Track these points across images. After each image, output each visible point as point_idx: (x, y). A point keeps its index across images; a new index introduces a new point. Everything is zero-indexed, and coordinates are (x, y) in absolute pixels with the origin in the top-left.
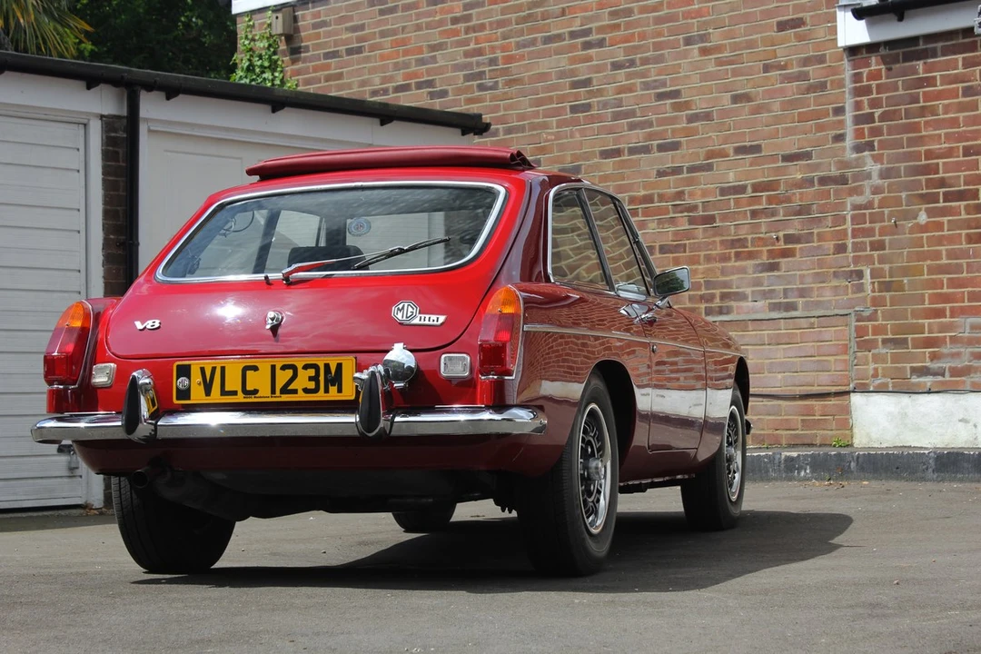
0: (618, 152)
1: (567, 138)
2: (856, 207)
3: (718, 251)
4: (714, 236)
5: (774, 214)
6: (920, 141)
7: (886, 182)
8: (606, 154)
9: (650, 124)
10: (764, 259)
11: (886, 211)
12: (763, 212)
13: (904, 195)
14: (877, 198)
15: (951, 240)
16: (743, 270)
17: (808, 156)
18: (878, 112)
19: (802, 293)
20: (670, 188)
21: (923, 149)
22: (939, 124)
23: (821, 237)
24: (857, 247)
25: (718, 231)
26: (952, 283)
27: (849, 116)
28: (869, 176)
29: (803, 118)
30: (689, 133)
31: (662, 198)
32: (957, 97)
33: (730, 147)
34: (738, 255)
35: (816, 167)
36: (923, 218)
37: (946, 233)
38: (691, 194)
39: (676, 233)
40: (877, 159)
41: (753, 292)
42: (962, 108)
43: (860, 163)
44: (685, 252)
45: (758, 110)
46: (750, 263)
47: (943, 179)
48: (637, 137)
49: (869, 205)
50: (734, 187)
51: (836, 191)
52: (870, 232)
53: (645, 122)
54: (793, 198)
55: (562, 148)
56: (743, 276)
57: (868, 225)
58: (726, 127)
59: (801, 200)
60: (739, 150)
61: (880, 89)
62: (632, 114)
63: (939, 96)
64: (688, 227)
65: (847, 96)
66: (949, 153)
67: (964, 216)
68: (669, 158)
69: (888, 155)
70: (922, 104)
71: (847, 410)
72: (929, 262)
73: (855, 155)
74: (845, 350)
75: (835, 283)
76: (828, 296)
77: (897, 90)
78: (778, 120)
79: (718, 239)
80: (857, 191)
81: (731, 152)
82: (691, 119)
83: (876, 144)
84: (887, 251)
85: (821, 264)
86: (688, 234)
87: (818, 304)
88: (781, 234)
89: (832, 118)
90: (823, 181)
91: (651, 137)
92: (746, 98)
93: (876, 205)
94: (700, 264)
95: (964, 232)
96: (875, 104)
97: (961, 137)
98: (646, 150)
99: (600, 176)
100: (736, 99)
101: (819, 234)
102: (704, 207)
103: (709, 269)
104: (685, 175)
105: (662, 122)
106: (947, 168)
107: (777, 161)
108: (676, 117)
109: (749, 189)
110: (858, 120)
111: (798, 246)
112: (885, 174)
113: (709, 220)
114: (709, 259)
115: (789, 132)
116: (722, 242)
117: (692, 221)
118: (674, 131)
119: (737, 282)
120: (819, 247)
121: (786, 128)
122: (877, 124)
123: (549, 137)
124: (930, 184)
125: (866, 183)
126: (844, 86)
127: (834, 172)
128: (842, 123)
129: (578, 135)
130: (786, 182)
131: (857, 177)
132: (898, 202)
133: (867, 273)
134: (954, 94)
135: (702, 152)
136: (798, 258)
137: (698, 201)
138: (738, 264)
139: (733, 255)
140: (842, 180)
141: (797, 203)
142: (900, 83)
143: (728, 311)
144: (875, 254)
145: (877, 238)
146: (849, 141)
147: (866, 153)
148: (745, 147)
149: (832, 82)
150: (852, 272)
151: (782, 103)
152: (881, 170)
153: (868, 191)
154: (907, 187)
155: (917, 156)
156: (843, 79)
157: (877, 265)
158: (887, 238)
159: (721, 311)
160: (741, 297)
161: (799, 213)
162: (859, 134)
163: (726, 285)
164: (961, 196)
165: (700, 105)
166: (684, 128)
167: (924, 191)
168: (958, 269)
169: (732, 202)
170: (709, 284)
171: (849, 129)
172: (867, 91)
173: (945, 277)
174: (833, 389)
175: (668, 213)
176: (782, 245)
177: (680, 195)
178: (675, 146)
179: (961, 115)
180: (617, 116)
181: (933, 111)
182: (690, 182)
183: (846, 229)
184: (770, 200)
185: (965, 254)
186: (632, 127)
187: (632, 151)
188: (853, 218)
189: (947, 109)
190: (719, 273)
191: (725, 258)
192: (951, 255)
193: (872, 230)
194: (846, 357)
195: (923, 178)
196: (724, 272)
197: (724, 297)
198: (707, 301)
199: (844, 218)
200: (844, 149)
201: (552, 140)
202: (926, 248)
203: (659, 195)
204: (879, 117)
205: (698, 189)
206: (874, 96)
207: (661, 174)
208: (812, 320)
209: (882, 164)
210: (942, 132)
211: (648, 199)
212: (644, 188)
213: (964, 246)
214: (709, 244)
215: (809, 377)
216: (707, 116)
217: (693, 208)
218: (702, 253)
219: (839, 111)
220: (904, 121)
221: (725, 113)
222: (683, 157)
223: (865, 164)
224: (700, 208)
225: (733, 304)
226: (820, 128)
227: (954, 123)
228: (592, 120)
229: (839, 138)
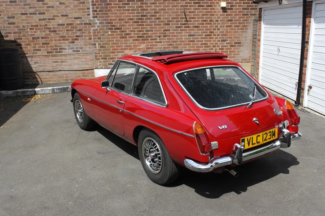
0: (26, 14)
1: (9, 9)
2: (93, 30)
3: (58, 38)
4: (57, 35)
5: (73, 30)
6: (109, 17)
7: (101, 25)
8: (22, 14)
9: (36, 8)
10: (71, 41)
11: (101, 31)
12: (70, 30)
13: (105, 28)
14: (99, 28)
15: (116, 38)
16: (65, 43)
17: (81, 18)
18: (98, 10)
19: (81, 48)
20: (43, 23)
21: (109, 18)
22: (113, 13)
23: (85, 36)
24: (94, 39)
25: (57, 34)
26: (117, 47)
27: (91, 10)
28: (97, 23)
29: (79, 10)
30: (47, 11)
31: (41, 26)
32: (117, 8)
33: (60, 15)
34: (63, 40)
35: (83, 21)
36: (110, 33)
37: (115, 36)
38: (49, 25)
39: (46, 34)
40: (98, 20)
41: (68, 48)
42: (118, 10)
43: (94, 20)
44: (48, 38)
45: (67, 7)
46: (67, 42)
47: (114, 25)
48: (32, 10)
49: (97, 30)
50: (61, 24)
51: (88, 26)
52: (97, 35)
53: (34, 7)
54: (78, 27)
55: (8, 11)
56: (65, 44)
57: (97, 34)
58: (58, 10)
59: (80, 28)
60: (62, 16)
61: (98, 5)
62: (30, 4)
63: (113, 7)
64: (49, 33)
65: (90, 5)
66: (115, 20)
67: (119, 33)
68: (42, 17)
69: (101, 19)
70: (109, 9)
71: (93, 73)
72: (111, 42)
73: (93, 19)
74: (92, 60)
75: (89, 46)
76: (88, 49)
77: (103, 5)
78: (72, 9)
79: (58, 36)
80: (94, 26)
81: (60, 16)
82: (48, 7)
83: (98, 17)
84: (101, 40)
85: (85, 42)
86: (49, 35)
87: (85, 51)
88: (75, 35)
89: (87, 10)
90: (85, 24)
91: (36, 11)
92: (63, 3)
93: (99, 29)
94: (53, 41)
95: (119, 36)
96: (97, 8)
97: (118, 17)
98: (35, 14)
99: (21, 19)
100: (60, 4)
101: (84, 35)
102: (53, 28)
103: (56, 43)
104: (47, 21)
105: (39, 7)
106: (115, 23)
107: (73, 19)
108: (43, 6)
109: (66, 25)
110: (93, 11)
111: (79, 38)
112: (100, 23)
113: (55, 31)
114: (55, 40)
115: (75, 12)
116: (59, 37)
117: (50, 31)
118: (43, 10)
119: (63, 46)
120: (85, 38)
121: (75, 11)
122: (98, 12)
123: (3, 8)
124: (111, 26)
125: (96, 25)
126: (89, 3)
127: (88, 22)
128: (89, 12)
129: (12, 8)
130: (76, 23)
131: (93, 24)
132: (104, 29)
133: (97, 44)
134: (116, 7)
135: (52, 15)
136: (79, 41)
137: (52, 27)
138: (63, 42)
139: (62, 40)
140: (90, 24)
141: (79, 28)
142: (103, 4)
143: (62, 52)
144: (99, 40)
145: (99, 37)
146: (91, 16)
147: (96, 18)
148: (64, 15)
149: (86, 2)
150: (93, 44)
151: (73, 6)
152: (99, 22)
153: (96, 27)
154: (106, 26)
155: (108, 20)
156: (89, 2)
157: (99, 42)
158: (101, 37)
159: (60, 52)
160: (65, 49)
161: (79, 30)
162: (94, 14)
163: (60, 46)
164: (118, 29)
165: (50, 4)
166: (46, 9)
167: (110, 27)
168: (118, 44)
169: (61, 27)
170: (56, 46)
171: (91, 13)
172: (95, 5)
173: (115, 45)
174: (90, 68)
175: (43, 29)
176: (75, 38)
177: (46, 25)
178: (44, 13)
179: (118, 12)
180: (25, 5)
181: (111, 11)
182: (49, 22)
183: (91, 35)
184: (71, 27)
185: (119, 41)
186: (30, 8)
187: (30, 14)
188: (93, 32)
189: (115, 10)
190: (58, 44)
191: (60, 40)
192: (116, 41)
193: (98, 35)
194: (93, 62)
195: (109, 24)
196: (60, 43)
197: (60, 49)
198: (55, 50)
199: (91, 32)
200: (90, 17)
201: (4, 9)
202: (111, 39)
203: (40, 25)
204: (99, 11)
205: (51, 24)
206: (97, 6)
207: (40, 20)
208: (84, 54)
209: (100, 21)
210: (114, 15)
211: (37, 26)
212: (35, 23)
213: (119, 39)
214: (55, 37)
215: (84, 66)
216: (53, 7)
217: (51, 28)
218: (54, 39)
219: (88, 9)
220: (104, 12)
221: (57, 7)
222: (46, 16)
223: (95, 21)
224: (52, 28)
225: (63, 50)
226: (84, 12)
227: (116, 13)
228: (17, 5)
229: (89, 15)
